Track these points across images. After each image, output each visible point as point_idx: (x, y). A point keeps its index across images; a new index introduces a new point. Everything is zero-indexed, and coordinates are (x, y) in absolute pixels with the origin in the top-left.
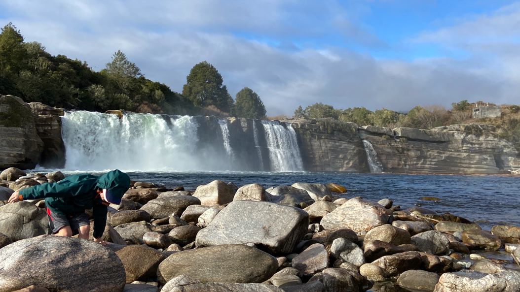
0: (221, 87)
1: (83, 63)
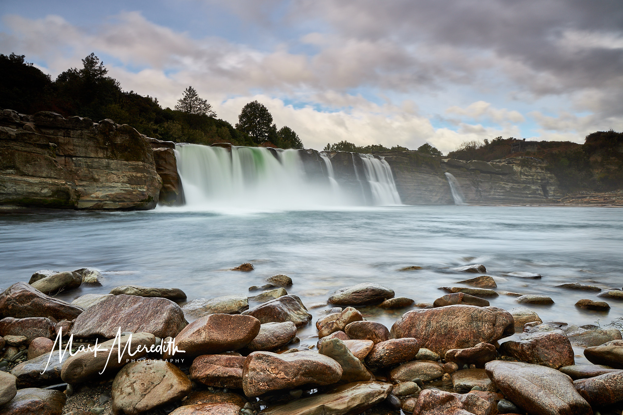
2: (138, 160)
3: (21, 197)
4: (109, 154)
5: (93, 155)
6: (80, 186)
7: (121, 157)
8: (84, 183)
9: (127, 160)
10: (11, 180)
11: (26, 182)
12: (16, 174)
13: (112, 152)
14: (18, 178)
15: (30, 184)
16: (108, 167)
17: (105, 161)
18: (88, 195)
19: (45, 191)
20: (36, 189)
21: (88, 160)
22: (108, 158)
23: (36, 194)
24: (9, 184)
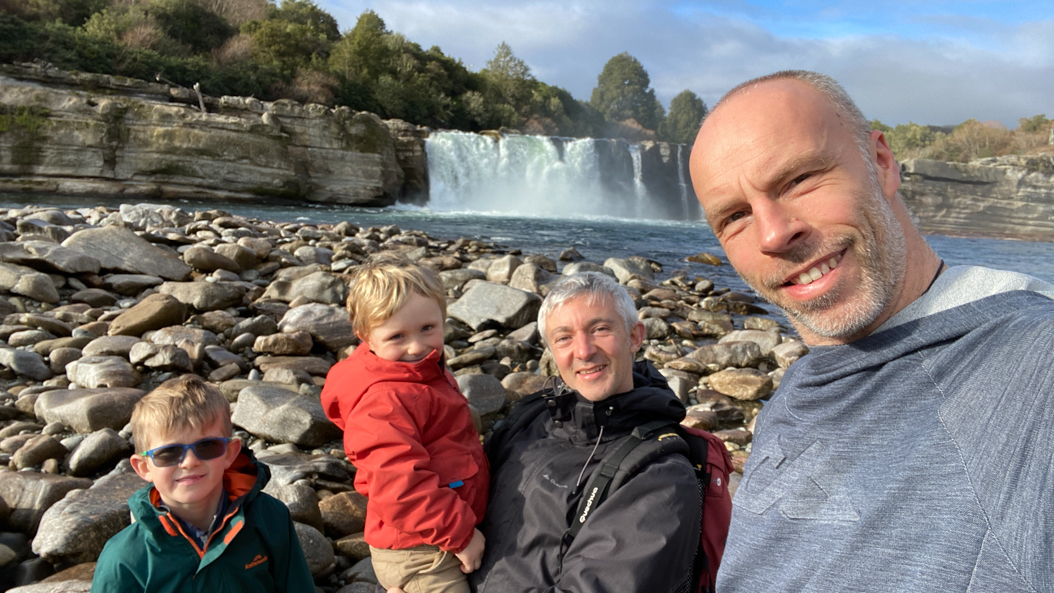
0: (647, 91)
1: (457, 61)
2: (374, 151)
3: (256, 187)
4: (344, 145)
5: (327, 146)
6: (315, 178)
7: (356, 148)
8: (319, 175)
9: (362, 151)
10: (247, 170)
11: (259, 172)
12: (251, 164)
13: (347, 143)
14: (252, 167)
15: (262, 174)
16: (342, 158)
17: (340, 153)
18: (323, 188)
19: (276, 181)
20: (268, 179)
21: (323, 151)
22: (343, 149)
23: (268, 184)
24: (245, 174)
